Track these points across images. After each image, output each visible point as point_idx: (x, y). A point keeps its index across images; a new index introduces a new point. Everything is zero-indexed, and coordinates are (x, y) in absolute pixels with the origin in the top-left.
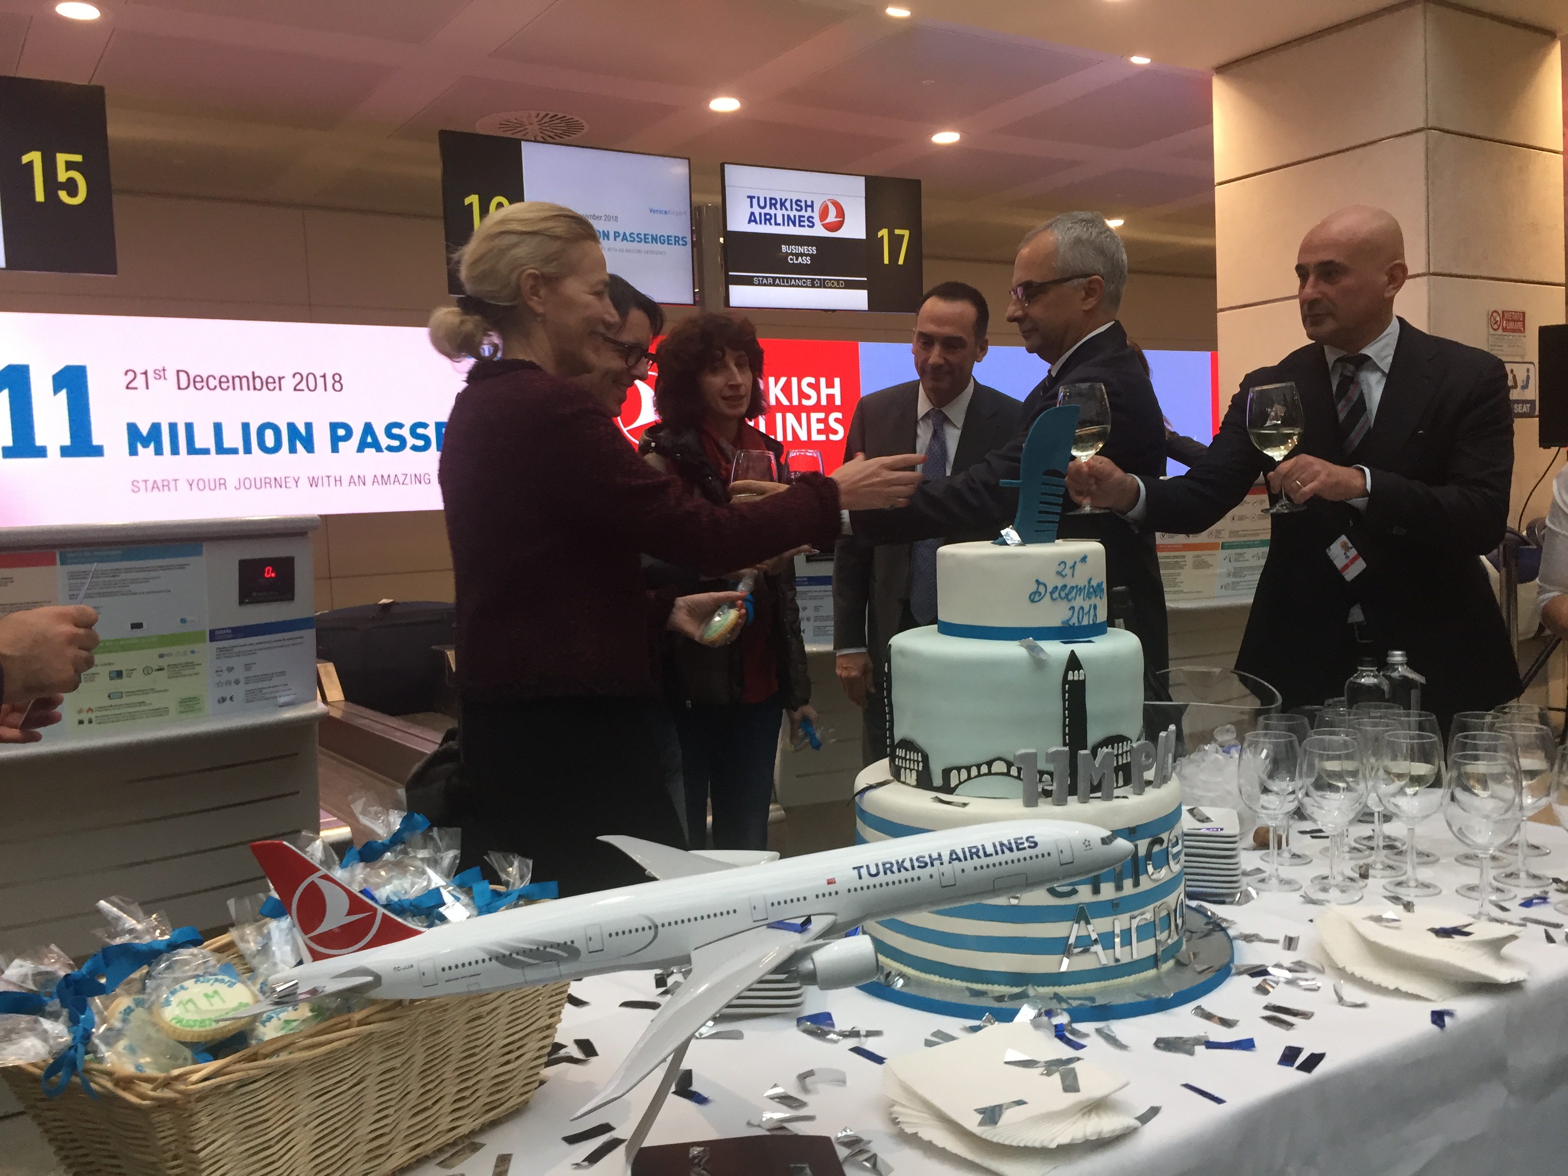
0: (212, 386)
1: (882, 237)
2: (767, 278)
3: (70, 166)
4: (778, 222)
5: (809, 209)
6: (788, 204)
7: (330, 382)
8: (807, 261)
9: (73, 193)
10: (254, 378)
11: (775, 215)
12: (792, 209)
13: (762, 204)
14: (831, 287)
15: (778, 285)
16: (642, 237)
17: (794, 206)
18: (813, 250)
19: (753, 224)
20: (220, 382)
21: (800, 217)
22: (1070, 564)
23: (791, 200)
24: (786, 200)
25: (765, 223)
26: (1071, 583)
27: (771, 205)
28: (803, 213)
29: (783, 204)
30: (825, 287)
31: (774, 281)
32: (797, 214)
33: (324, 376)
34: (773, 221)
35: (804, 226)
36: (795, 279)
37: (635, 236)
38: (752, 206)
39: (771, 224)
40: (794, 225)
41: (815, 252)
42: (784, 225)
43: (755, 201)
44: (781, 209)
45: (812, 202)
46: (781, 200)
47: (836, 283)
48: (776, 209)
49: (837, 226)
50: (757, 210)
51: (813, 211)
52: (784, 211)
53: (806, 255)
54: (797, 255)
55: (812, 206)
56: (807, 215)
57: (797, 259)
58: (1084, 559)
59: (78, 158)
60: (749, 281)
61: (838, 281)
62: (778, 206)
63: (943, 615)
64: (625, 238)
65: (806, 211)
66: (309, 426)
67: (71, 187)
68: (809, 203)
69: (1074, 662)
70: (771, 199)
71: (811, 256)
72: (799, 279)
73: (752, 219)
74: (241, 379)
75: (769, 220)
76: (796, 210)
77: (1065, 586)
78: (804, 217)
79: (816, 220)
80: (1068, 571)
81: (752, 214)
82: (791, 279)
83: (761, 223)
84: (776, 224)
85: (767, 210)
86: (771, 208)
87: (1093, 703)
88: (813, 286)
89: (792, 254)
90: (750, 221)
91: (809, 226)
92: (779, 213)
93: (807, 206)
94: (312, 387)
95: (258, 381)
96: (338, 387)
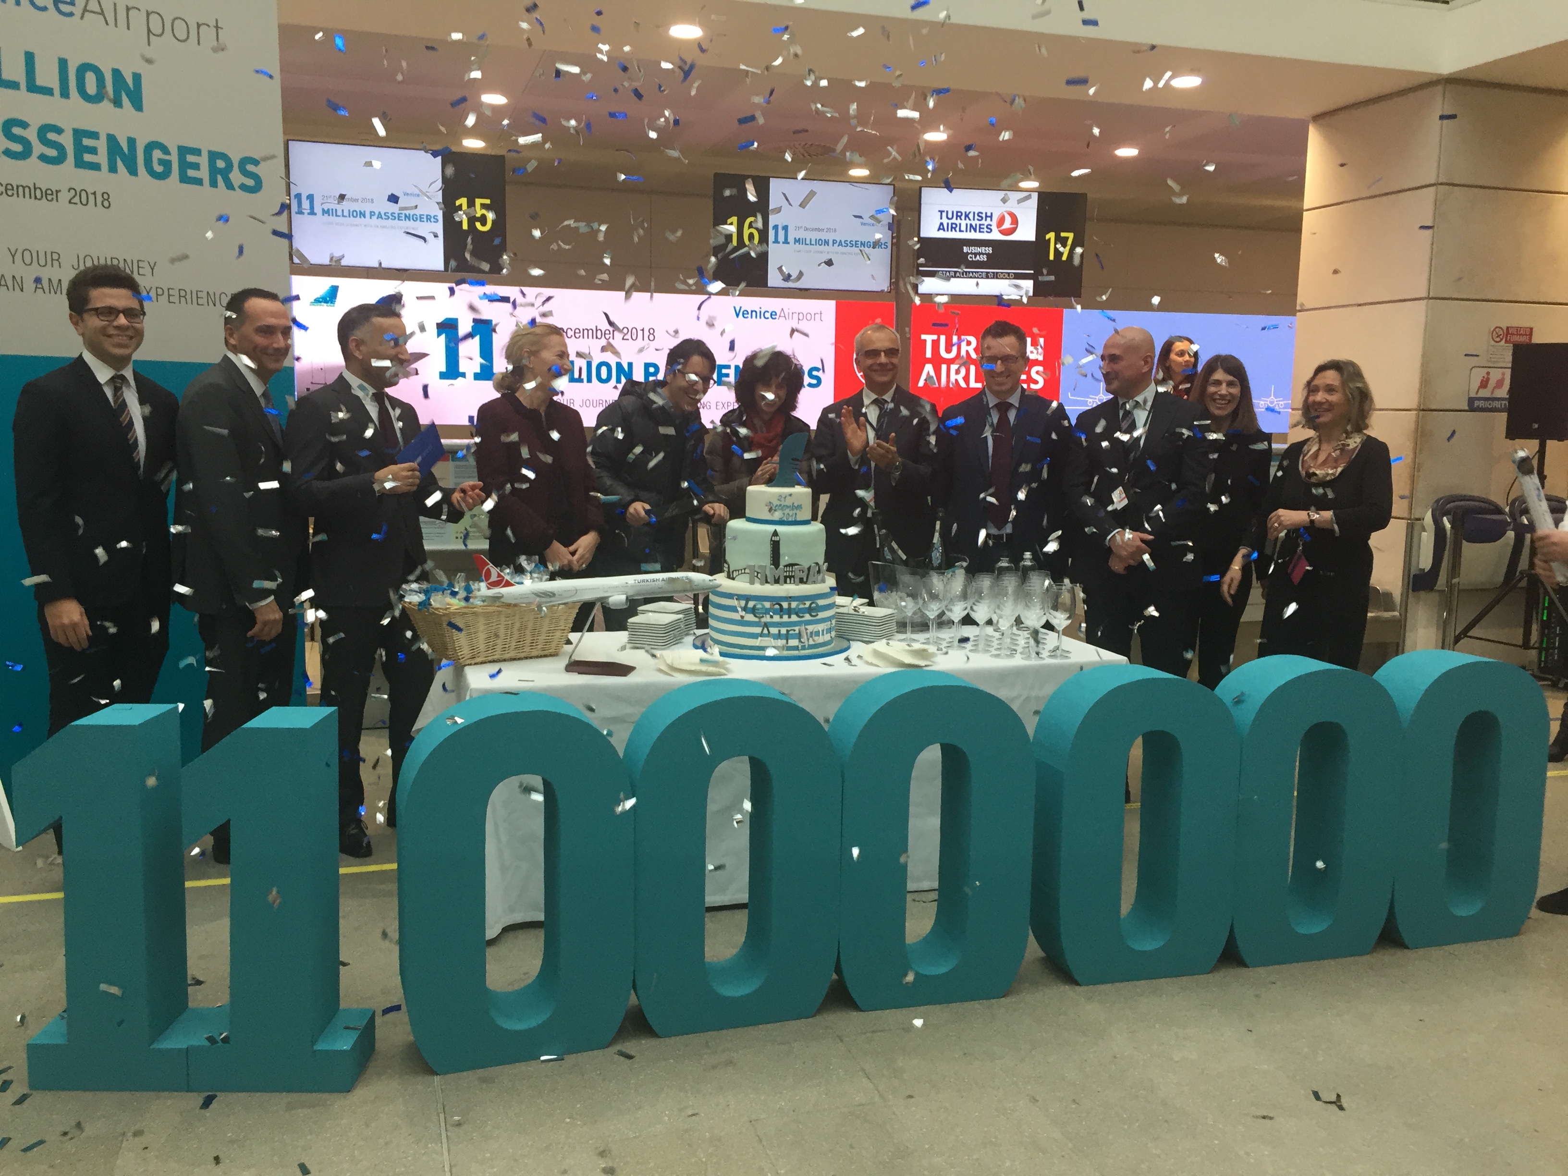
0: (569, 336)
1: (1049, 239)
2: (949, 272)
3: (483, 206)
4: (962, 229)
5: (989, 219)
6: (971, 216)
7: (646, 334)
8: (984, 258)
9: (484, 223)
10: (597, 330)
11: (960, 224)
12: (974, 220)
13: (950, 216)
14: (1002, 278)
15: (958, 277)
16: (854, 243)
17: (976, 217)
18: (989, 250)
19: (941, 231)
20: (575, 333)
21: (980, 225)
22: (784, 496)
23: (974, 213)
24: (970, 213)
25: (951, 231)
26: (783, 503)
27: (957, 216)
28: (983, 222)
29: (967, 216)
30: (997, 278)
31: (955, 274)
32: (978, 223)
33: (643, 330)
34: (958, 229)
35: (983, 232)
36: (972, 272)
37: (848, 242)
38: (941, 218)
39: (956, 231)
40: (975, 231)
41: (991, 252)
42: (966, 231)
43: (944, 214)
44: (965, 219)
45: (992, 214)
46: (966, 213)
47: (1006, 276)
48: (961, 219)
49: (1011, 231)
50: (945, 221)
51: (991, 220)
52: (968, 221)
53: (983, 254)
54: (976, 254)
55: (991, 217)
56: (986, 223)
57: (975, 257)
58: (791, 495)
59: (488, 201)
60: (932, 274)
61: (1009, 273)
62: (963, 217)
63: (747, 515)
64: (840, 244)
65: (986, 220)
66: (630, 365)
67: (483, 220)
68: (989, 214)
69: (775, 533)
70: (957, 212)
71: (988, 255)
72: (975, 272)
73: (941, 227)
74: (588, 330)
75: (955, 229)
76: (978, 220)
77: (781, 505)
78: (983, 225)
79: (994, 227)
80: (782, 499)
81: (942, 224)
82: (969, 272)
83: (948, 230)
84: (960, 231)
85: (954, 220)
86: (957, 219)
87: (783, 549)
88: (987, 277)
89: (971, 253)
90: (939, 229)
91: (987, 232)
92: (963, 223)
93: (986, 216)
94: (634, 338)
95: (599, 332)
96: (651, 337)
